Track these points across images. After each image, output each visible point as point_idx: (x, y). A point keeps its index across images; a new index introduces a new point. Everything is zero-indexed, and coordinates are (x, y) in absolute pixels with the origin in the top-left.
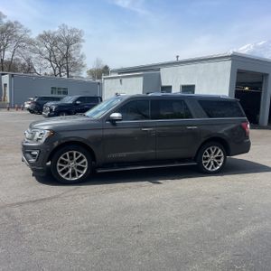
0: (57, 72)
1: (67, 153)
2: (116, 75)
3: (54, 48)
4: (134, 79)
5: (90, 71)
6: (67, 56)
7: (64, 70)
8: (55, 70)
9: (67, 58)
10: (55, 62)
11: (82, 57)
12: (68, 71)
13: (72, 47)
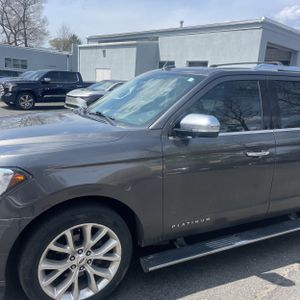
0: (12, 39)
1: (68, 233)
2: (96, 44)
3: (7, 8)
4: (124, 50)
5: (55, 41)
6: (24, 20)
7: (21, 37)
8: (8, 38)
9: (24, 22)
10: (9, 26)
11: (44, 22)
12: (26, 40)
13: (30, 9)
